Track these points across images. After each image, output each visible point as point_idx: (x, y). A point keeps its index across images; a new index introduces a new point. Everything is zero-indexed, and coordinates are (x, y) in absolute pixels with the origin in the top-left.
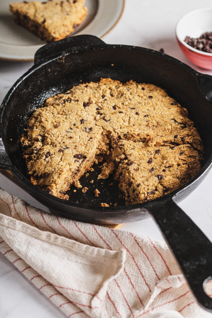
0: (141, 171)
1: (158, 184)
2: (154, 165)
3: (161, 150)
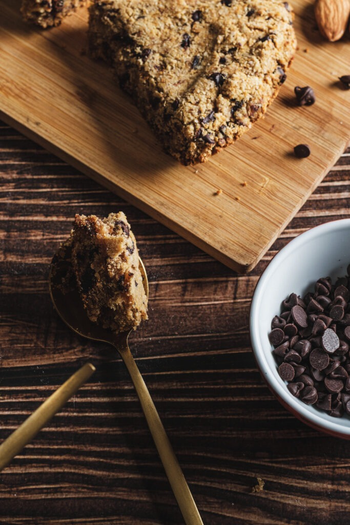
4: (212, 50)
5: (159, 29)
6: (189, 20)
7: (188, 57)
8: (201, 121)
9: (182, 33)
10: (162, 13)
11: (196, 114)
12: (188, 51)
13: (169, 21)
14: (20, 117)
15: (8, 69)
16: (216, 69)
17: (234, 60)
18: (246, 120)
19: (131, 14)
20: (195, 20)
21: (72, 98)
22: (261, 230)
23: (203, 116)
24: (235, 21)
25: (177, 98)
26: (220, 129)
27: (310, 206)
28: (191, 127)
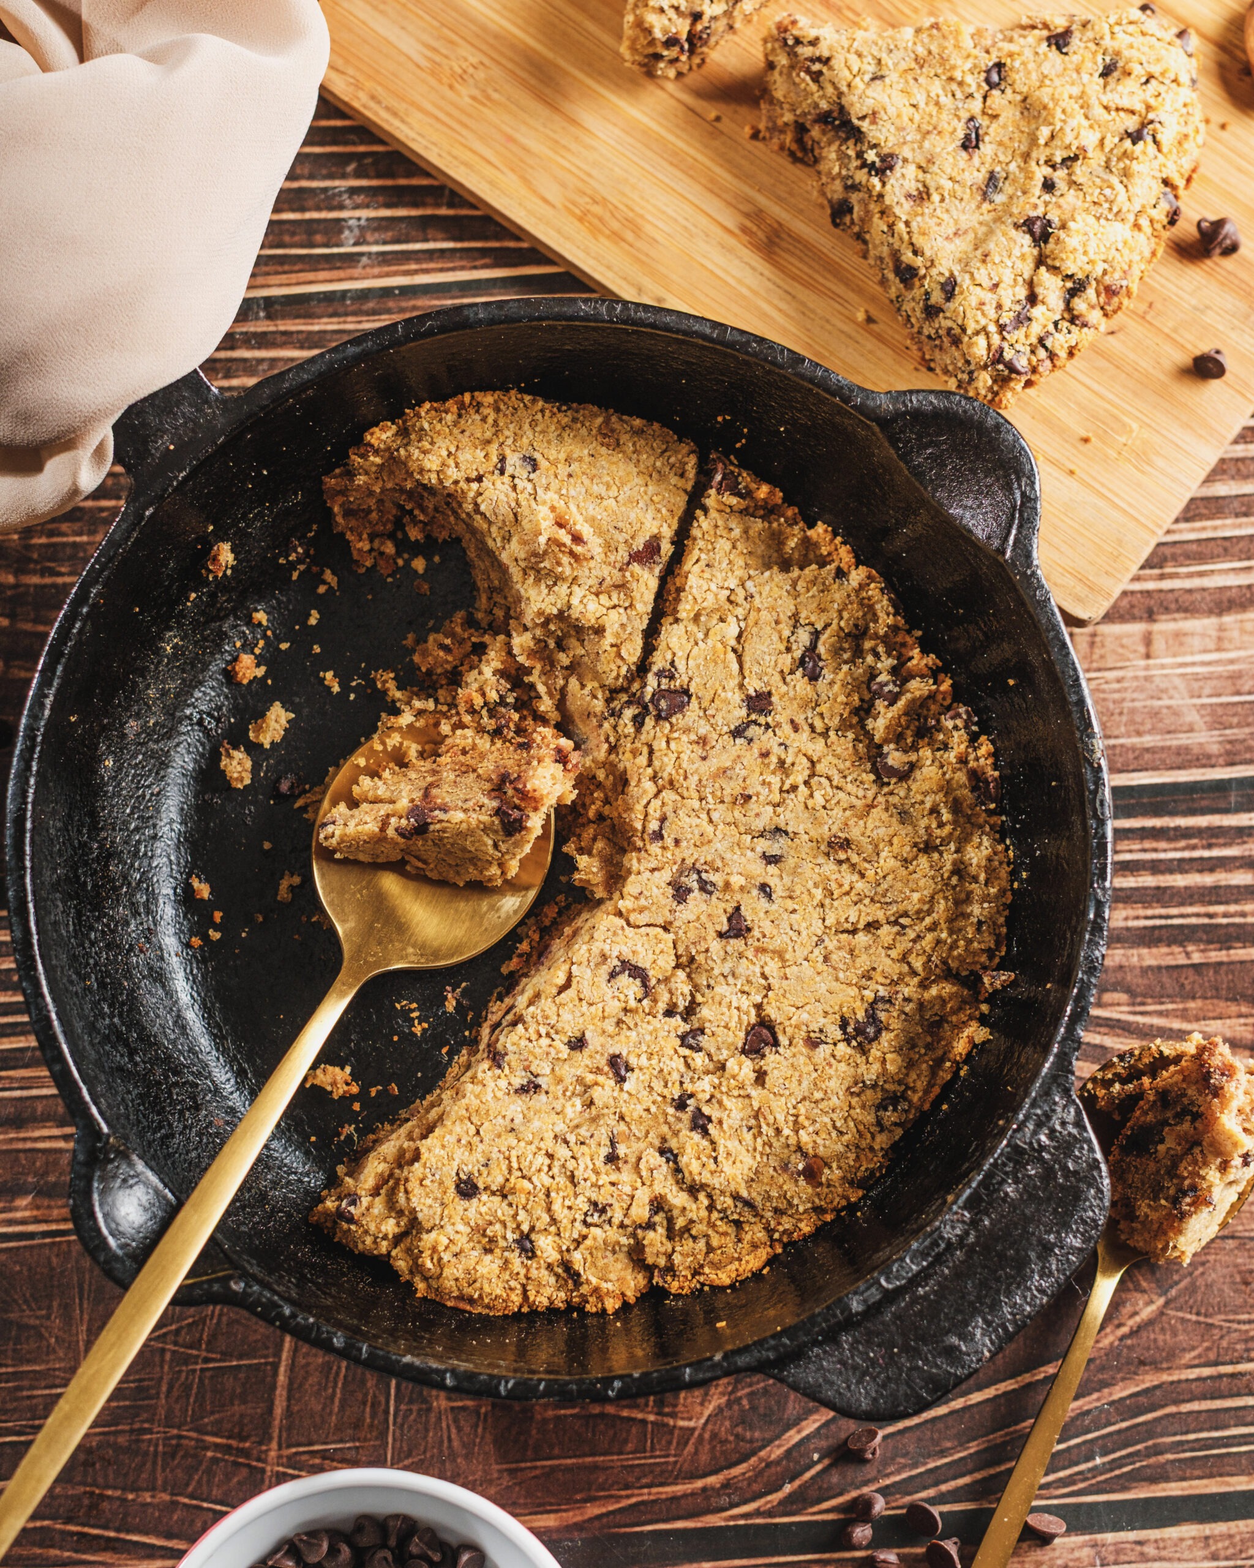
0: (942, 200)
1: (1037, 267)
2: (996, 160)
3: (1008, 61)
4: (1026, 156)
5: (915, 106)
6: (979, 86)
7: (975, 174)
8: (1002, 328)
9: (965, 116)
10: (921, 67)
11: (992, 313)
12: (976, 160)
13: (936, 87)
14: (624, 284)
15: (594, 172)
16: (1035, 206)
17: (1072, 183)
18: (1095, 316)
19: (855, 70)
20: (992, 86)
21: (732, 241)
22: (1120, 542)
23: (1007, 318)
24: (1076, 91)
25: (952, 275)
26: (1041, 341)
27: (1224, 472)
28: (981, 341)
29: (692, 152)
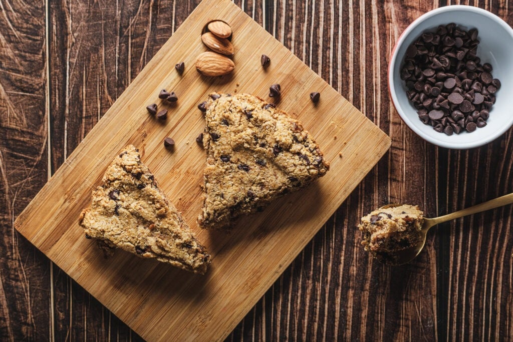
4: (253, 151)
5: (233, 185)
6: (228, 164)
7: (256, 168)
8: (309, 164)
9: (237, 170)
10: (220, 182)
11: (303, 167)
12: (252, 167)
13: (227, 177)
14: (274, 277)
15: (237, 284)
16: (270, 150)
17: (263, 138)
18: (304, 134)
19: (219, 203)
20: (228, 160)
22: (369, 130)
23: (305, 162)
24: (233, 134)
25: (288, 178)
26: (311, 152)
27: (346, 95)
28: (312, 171)
29: (233, 253)
